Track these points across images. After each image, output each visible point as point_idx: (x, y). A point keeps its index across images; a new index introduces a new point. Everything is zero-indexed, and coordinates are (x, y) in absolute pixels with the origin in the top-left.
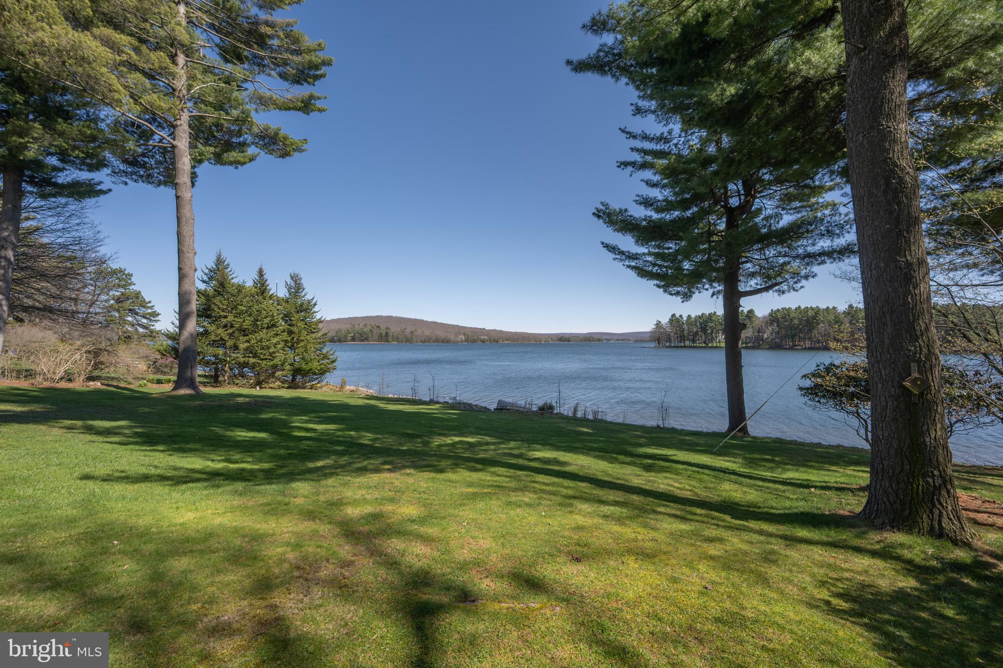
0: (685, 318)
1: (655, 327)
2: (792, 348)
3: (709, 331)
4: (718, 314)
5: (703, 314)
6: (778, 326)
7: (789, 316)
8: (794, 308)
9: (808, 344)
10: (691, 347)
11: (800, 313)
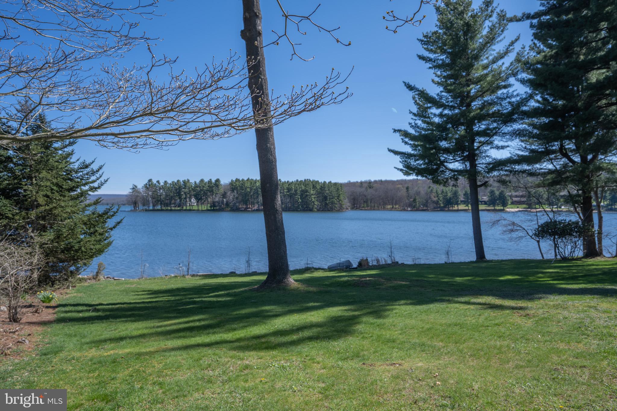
0: (162, 184)
1: (131, 191)
2: (246, 210)
3: (184, 196)
4: (190, 182)
5: (178, 181)
6: (237, 193)
7: (244, 185)
8: (246, 179)
9: (256, 207)
10: (167, 210)
11: (251, 183)
